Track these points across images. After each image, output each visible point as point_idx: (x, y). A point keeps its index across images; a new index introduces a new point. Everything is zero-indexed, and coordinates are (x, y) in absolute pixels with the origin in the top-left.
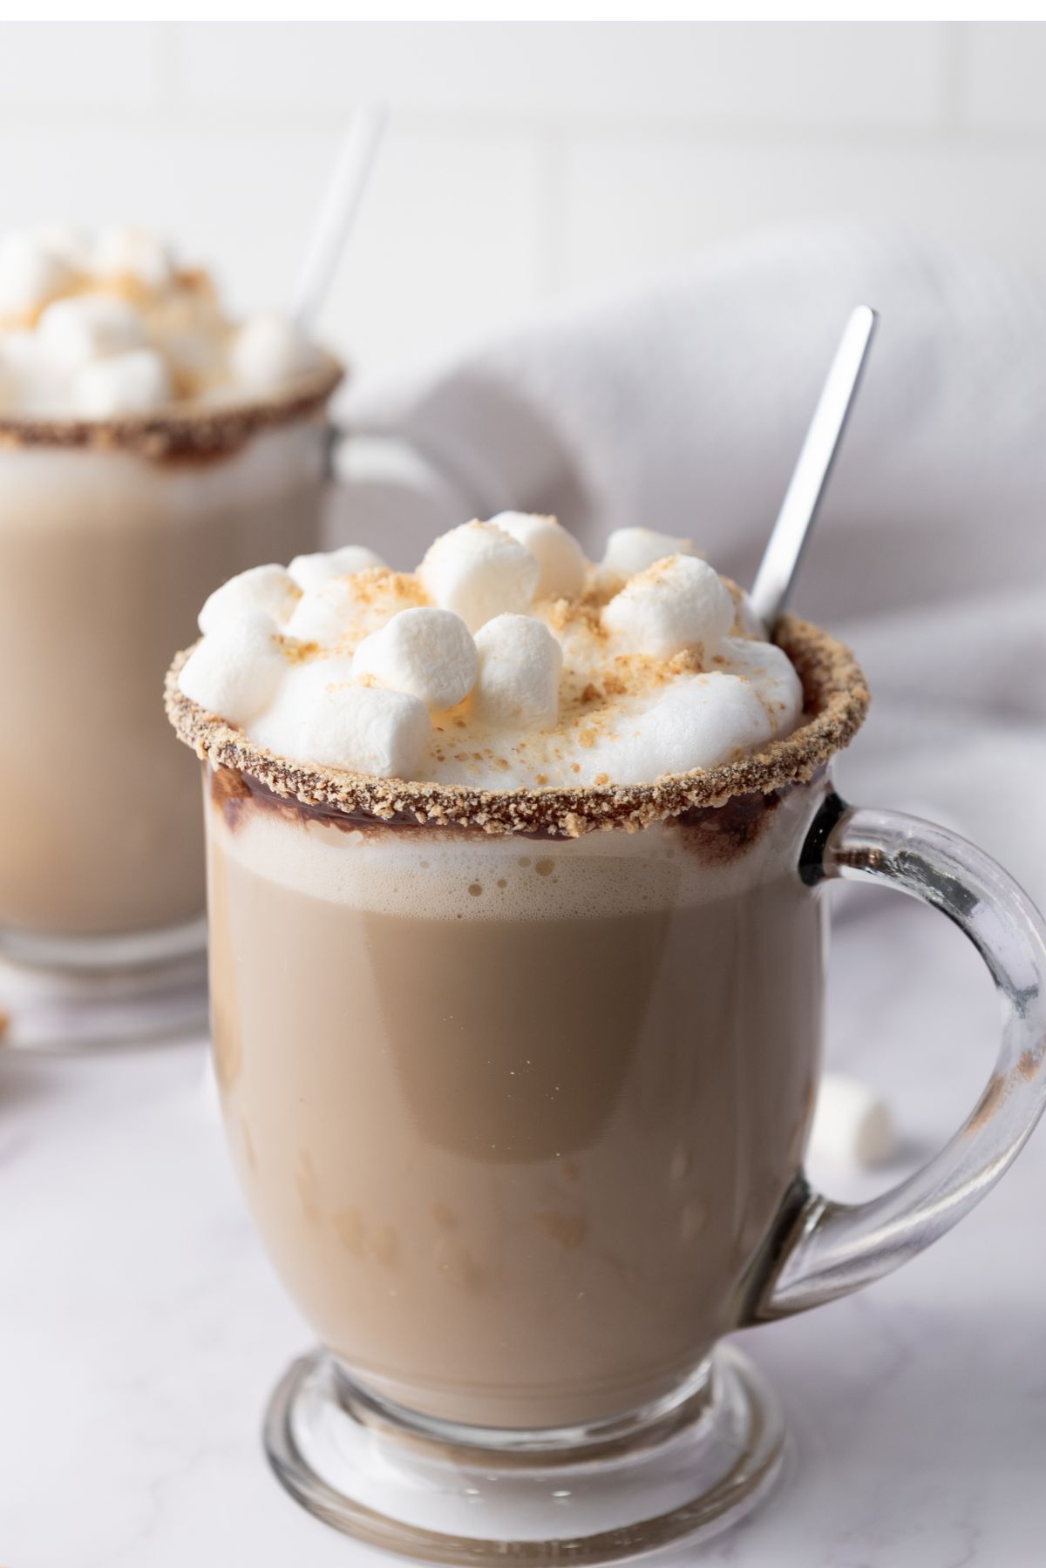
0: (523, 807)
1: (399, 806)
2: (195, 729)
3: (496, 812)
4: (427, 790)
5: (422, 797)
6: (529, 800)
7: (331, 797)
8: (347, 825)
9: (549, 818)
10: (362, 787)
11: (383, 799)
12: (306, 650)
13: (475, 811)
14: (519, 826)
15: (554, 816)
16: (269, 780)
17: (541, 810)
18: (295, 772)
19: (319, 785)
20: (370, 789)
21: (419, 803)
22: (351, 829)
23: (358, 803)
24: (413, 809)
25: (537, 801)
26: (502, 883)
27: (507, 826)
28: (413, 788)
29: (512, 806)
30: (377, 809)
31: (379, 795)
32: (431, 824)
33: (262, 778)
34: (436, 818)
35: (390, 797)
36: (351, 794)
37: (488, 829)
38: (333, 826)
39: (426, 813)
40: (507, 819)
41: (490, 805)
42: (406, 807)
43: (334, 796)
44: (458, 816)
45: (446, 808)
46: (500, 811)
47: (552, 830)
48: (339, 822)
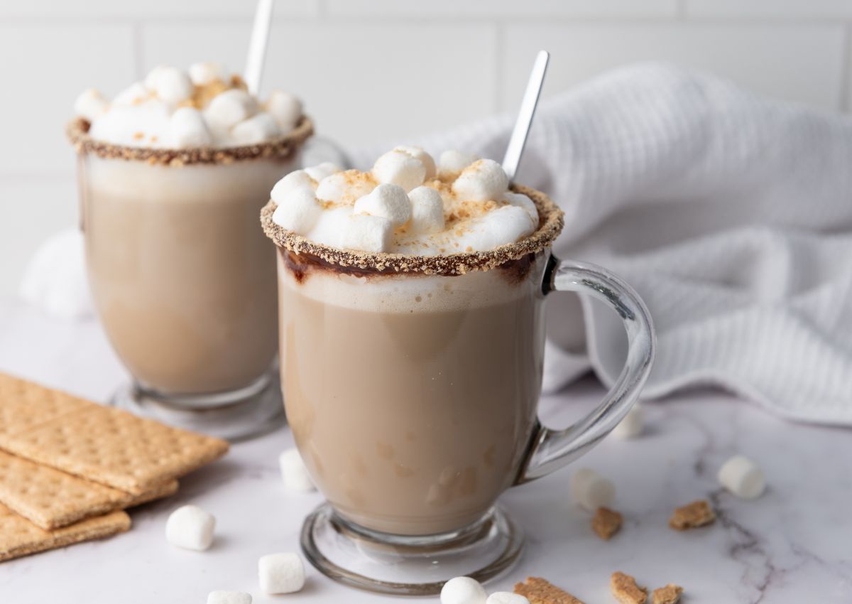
0: (442, 262)
1: (387, 264)
2: (285, 238)
3: (430, 264)
4: (399, 256)
5: (397, 260)
6: (444, 259)
7: (356, 262)
8: (360, 274)
9: (452, 266)
10: (370, 257)
11: (380, 262)
12: (328, 205)
13: (421, 265)
14: (440, 270)
15: (455, 265)
16: (326, 257)
17: (449, 263)
18: (338, 253)
19: (350, 257)
20: (374, 258)
21: (397, 262)
22: (362, 276)
23: (368, 264)
24: (394, 265)
25: (447, 259)
26: (430, 295)
27: (435, 271)
28: (393, 256)
29: (437, 262)
30: (378, 266)
31: (379, 260)
32: (401, 271)
33: (322, 257)
34: (404, 269)
35: (384, 261)
36: (366, 260)
37: (426, 272)
38: (353, 275)
39: (399, 267)
40: (435, 267)
41: (427, 262)
42: (391, 265)
43: (358, 261)
44: (414, 267)
45: (409, 264)
46: (432, 264)
47: (453, 271)
48: (356, 273)
